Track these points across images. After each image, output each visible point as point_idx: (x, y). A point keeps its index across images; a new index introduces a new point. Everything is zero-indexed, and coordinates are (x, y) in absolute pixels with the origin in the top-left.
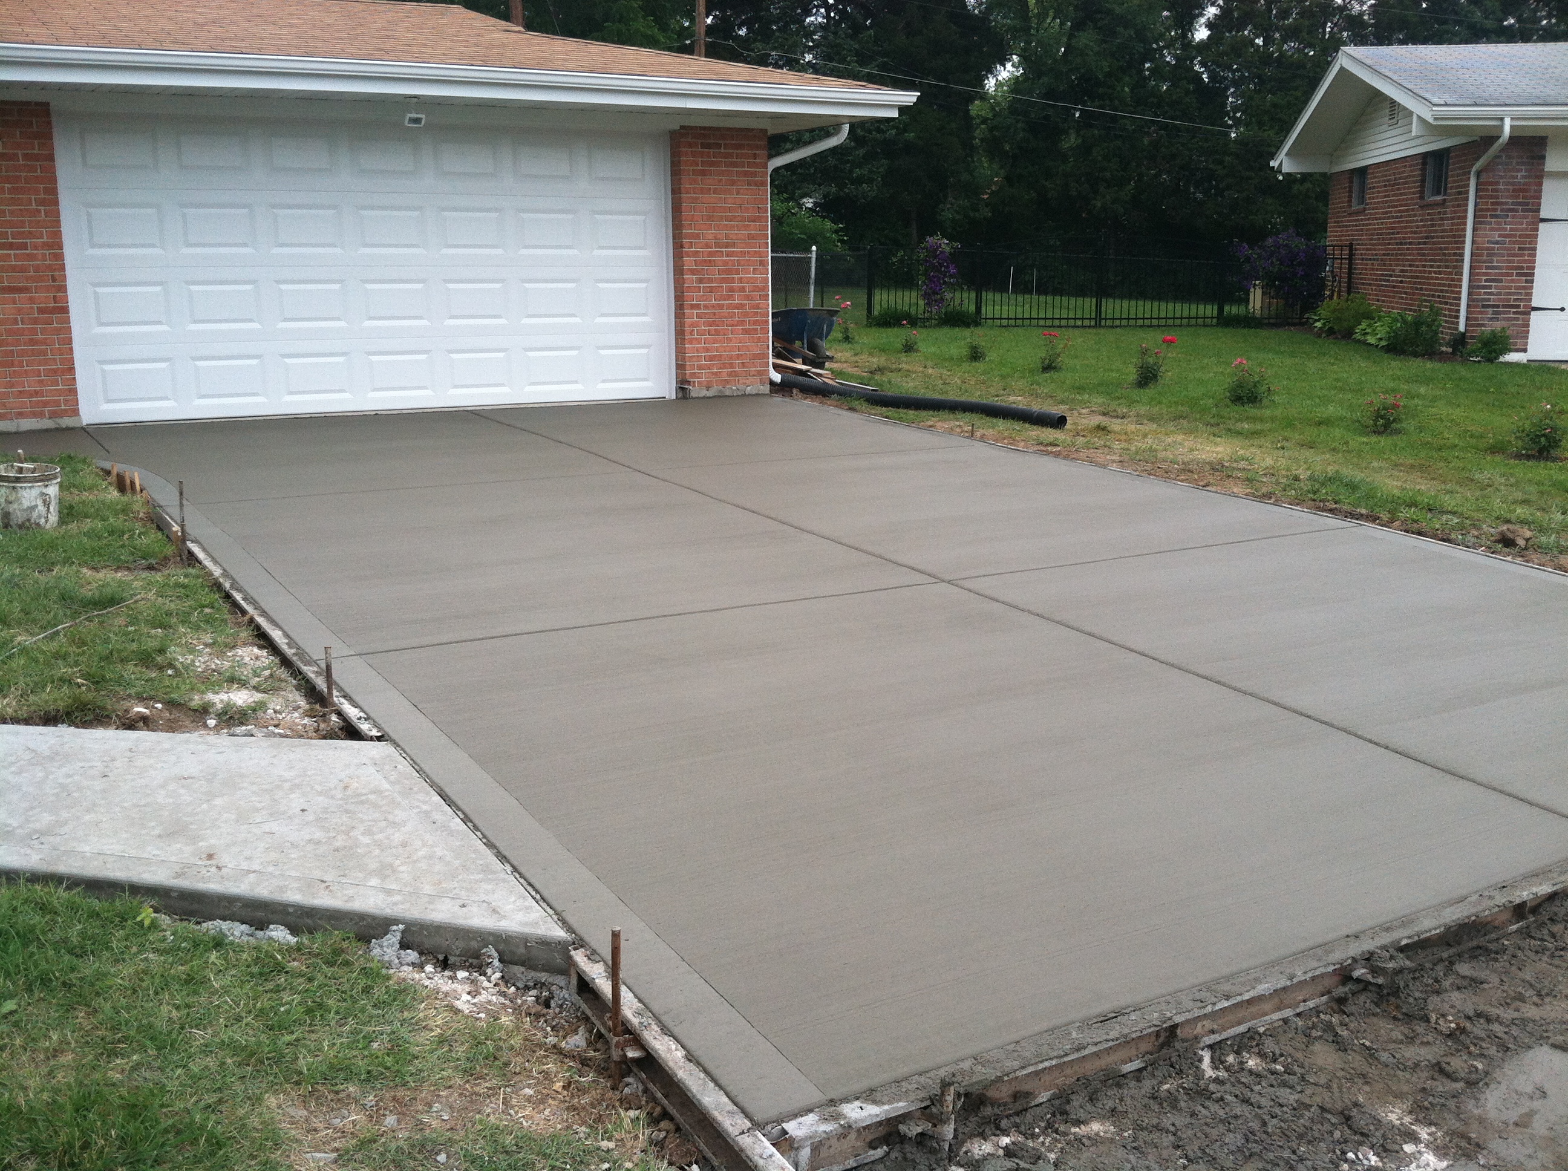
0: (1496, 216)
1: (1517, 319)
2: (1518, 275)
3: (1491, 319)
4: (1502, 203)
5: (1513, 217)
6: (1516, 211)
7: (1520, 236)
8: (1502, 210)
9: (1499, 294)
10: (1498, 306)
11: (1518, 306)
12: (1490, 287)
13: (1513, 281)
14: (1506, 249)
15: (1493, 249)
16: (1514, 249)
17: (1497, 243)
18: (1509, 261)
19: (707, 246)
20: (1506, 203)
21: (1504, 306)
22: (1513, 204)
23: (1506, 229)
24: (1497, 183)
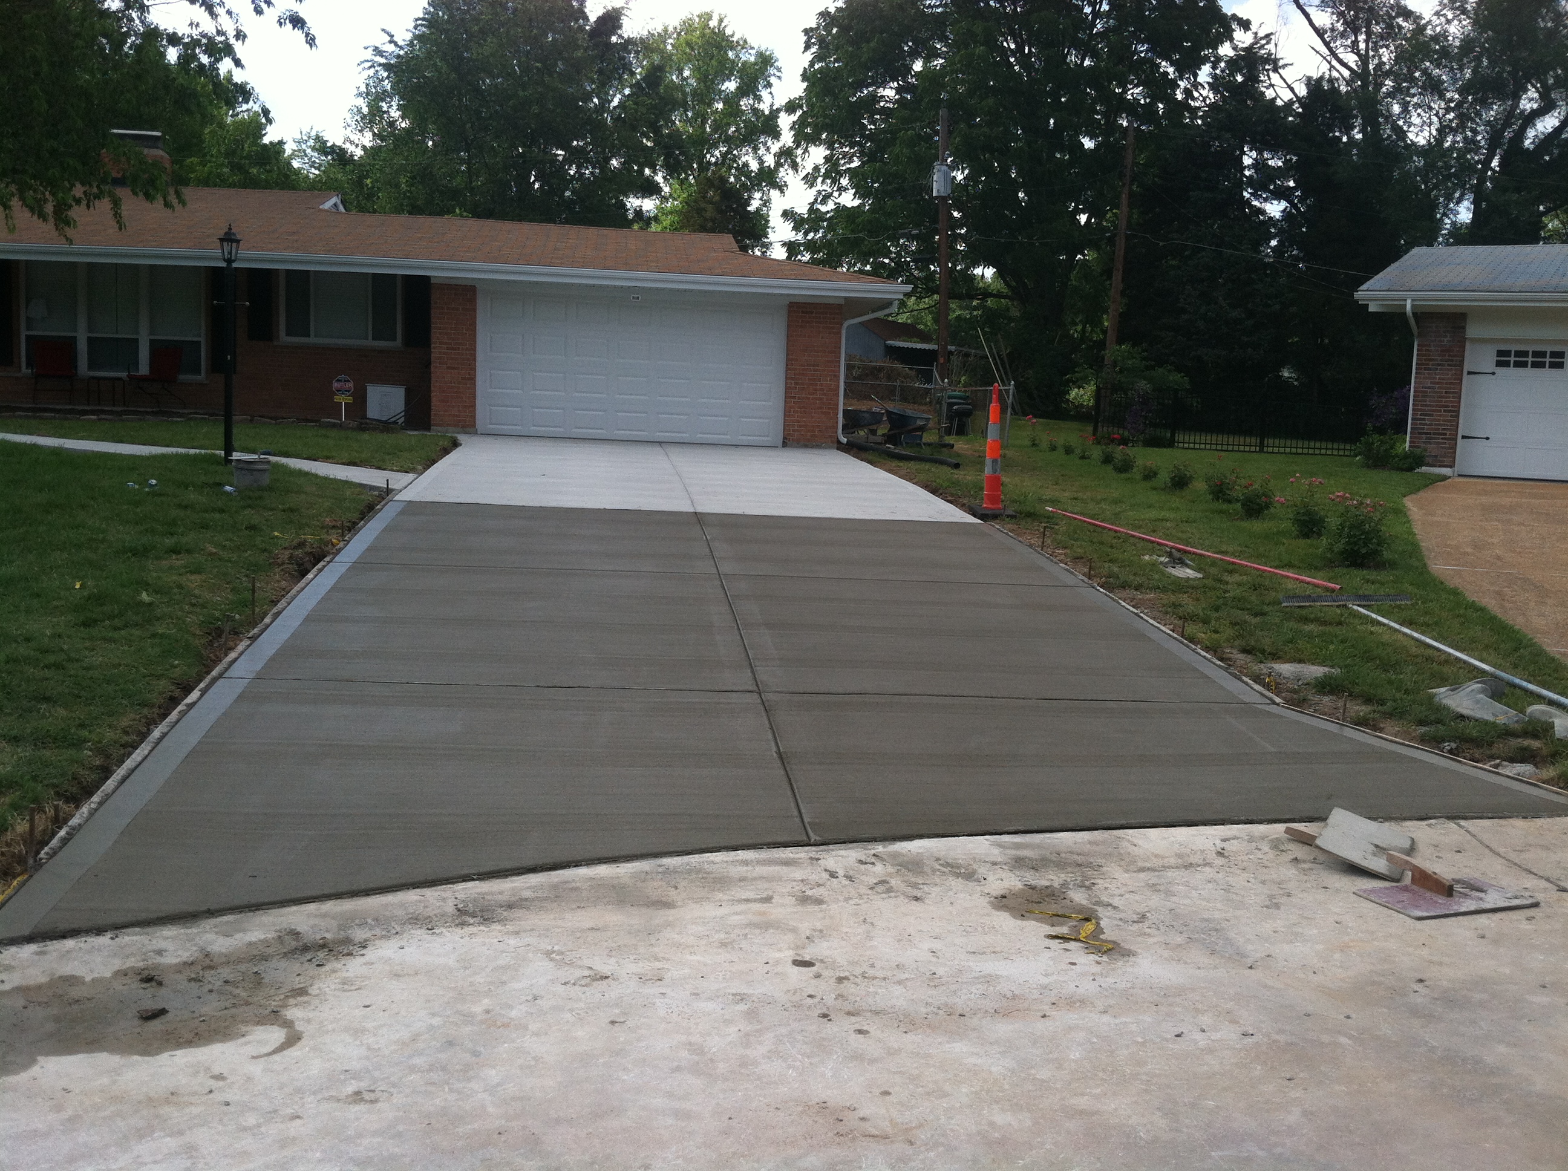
0: (1430, 369)
1: (1445, 443)
2: (1445, 411)
3: (1424, 442)
4: (1433, 360)
5: (1441, 369)
6: (1443, 365)
7: (1446, 383)
8: (1433, 365)
9: (1431, 425)
10: (1430, 434)
11: (1446, 434)
12: (1424, 419)
13: (1440, 416)
14: (1437, 392)
15: (1426, 392)
16: (1442, 393)
17: (1429, 388)
18: (1439, 401)
19: (802, 365)
20: (1437, 360)
21: (1434, 434)
22: (1441, 360)
23: (1435, 378)
24: (1429, 346)
